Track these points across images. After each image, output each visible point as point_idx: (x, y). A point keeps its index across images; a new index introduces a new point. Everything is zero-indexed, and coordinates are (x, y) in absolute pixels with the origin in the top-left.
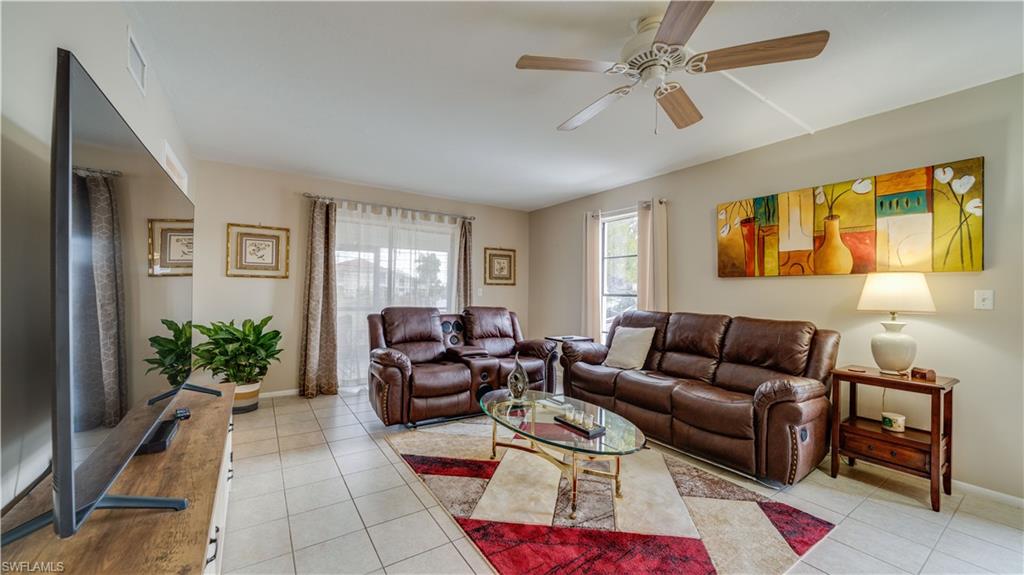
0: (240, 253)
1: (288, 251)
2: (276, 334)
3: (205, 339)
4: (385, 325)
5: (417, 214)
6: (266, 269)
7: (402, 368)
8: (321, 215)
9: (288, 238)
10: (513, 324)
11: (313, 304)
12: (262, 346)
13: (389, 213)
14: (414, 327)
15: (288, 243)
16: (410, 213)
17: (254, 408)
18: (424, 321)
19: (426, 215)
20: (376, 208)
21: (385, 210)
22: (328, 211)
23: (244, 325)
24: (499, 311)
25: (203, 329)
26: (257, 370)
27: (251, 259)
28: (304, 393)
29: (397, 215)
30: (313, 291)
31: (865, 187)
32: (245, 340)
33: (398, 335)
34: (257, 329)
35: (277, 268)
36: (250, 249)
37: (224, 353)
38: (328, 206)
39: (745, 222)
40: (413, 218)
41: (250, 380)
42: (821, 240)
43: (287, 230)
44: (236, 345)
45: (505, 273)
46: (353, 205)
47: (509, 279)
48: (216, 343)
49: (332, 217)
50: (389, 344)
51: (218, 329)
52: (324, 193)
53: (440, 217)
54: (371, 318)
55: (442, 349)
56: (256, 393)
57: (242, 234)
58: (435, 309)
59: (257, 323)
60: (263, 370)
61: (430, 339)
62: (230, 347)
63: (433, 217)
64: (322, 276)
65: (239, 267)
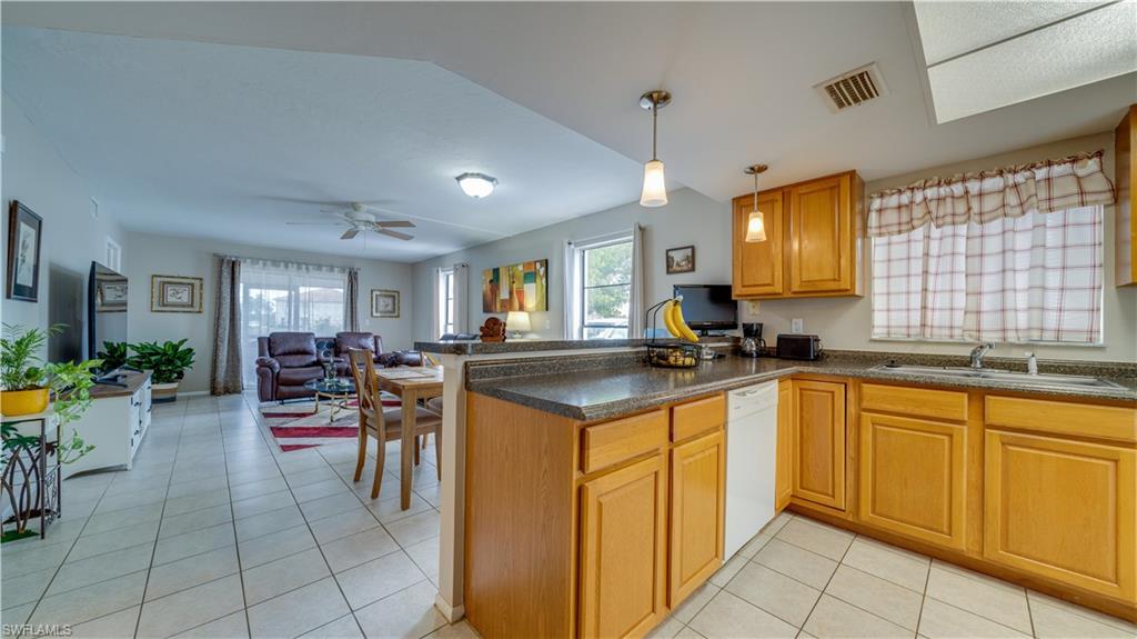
0: (163, 295)
1: (201, 294)
2: (190, 350)
3: (135, 353)
4: (270, 344)
5: (311, 267)
6: (183, 306)
7: (271, 367)
8: (228, 269)
9: (201, 285)
10: (376, 344)
11: (221, 331)
12: (178, 358)
13: (286, 267)
14: (292, 346)
15: (201, 288)
16: (304, 266)
17: (173, 400)
18: (300, 341)
19: (319, 267)
20: (275, 263)
21: (282, 264)
22: (234, 266)
23: (165, 345)
24: (367, 335)
25: (133, 347)
26: (175, 375)
27: (171, 299)
28: (214, 392)
29: (293, 269)
30: (221, 322)
31: (520, 268)
32: (165, 354)
33: (280, 351)
34: (176, 348)
35: (192, 306)
36: (170, 292)
37: (150, 362)
38: (233, 263)
39: (491, 281)
40: (307, 269)
41: (169, 381)
42: (511, 293)
43: (201, 279)
44: (158, 357)
45: (390, 308)
46: (255, 260)
47: (393, 312)
48: (143, 356)
49: (237, 269)
50: (272, 355)
51: (144, 347)
52: (231, 253)
53: (331, 268)
54: (260, 340)
55: (315, 359)
56: (175, 390)
57: (163, 284)
58: (312, 334)
59: (175, 342)
60: (181, 375)
61: (306, 353)
62: (153, 358)
63: (324, 268)
64: (228, 311)
65: (163, 305)
